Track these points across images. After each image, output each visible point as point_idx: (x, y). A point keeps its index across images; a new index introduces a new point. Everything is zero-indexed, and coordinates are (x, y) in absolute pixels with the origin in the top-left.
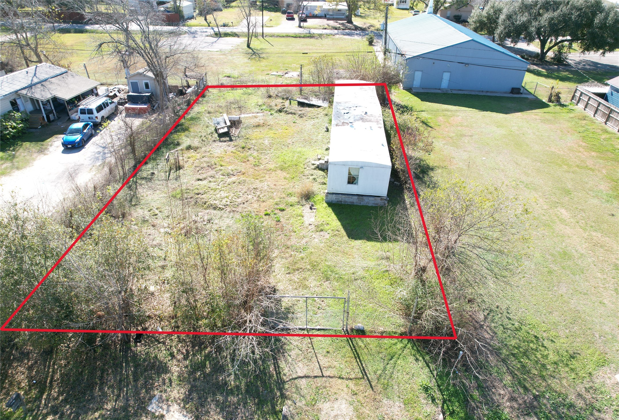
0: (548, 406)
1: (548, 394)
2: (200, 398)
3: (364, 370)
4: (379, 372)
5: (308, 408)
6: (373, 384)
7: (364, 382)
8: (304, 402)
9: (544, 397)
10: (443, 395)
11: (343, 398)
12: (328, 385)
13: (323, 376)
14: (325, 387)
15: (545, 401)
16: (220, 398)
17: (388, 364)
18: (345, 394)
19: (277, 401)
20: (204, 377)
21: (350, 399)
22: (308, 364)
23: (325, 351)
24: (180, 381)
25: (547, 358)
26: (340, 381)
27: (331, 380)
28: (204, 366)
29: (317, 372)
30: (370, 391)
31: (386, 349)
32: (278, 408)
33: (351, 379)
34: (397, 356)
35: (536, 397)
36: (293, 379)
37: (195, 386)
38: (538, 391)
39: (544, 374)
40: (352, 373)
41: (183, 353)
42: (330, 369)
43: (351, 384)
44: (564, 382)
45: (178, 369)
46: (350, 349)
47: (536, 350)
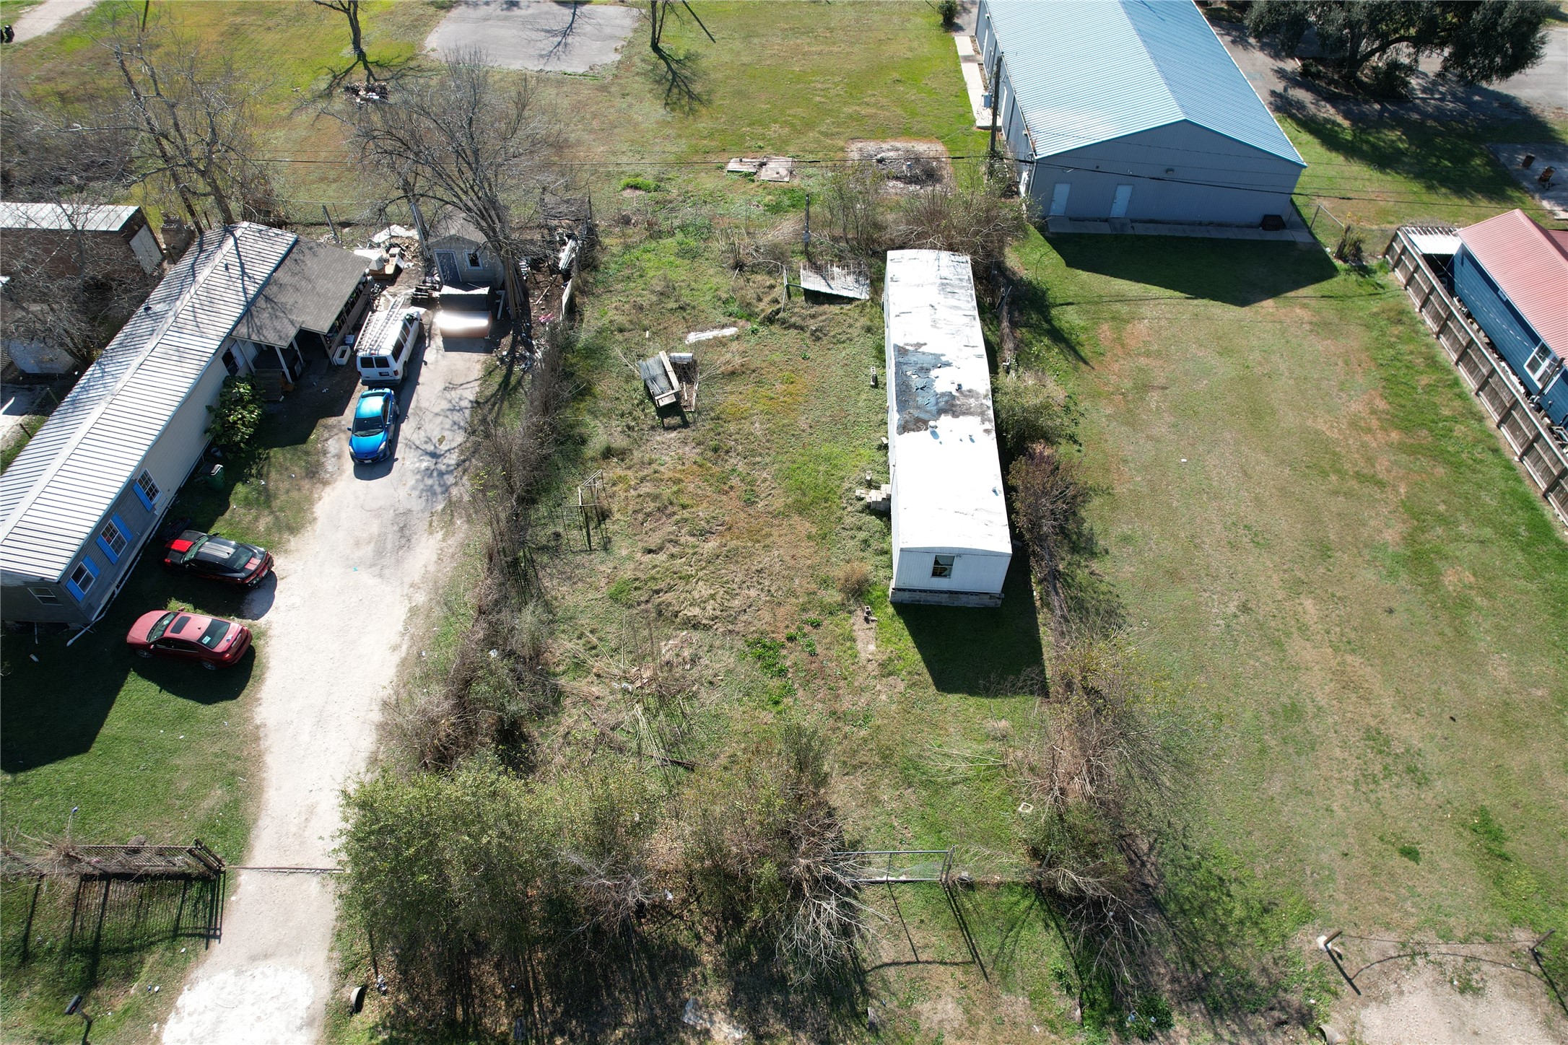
0: (1222, 987)
1: (1223, 971)
2: (750, 1000)
3: (974, 948)
4: (995, 951)
5: (902, 1012)
6: (988, 971)
7: (975, 968)
8: (896, 1003)
9: (1217, 975)
10: (1082, 979)
11: (948, 994)
12: (926, 975)
13: (918, 962)
14: (923, 979)
15: (1218, 981)
16: (777, 997)
17: (1007, 937)
18: (949, 988)
19: (858, 999)
20: (751, 969)
21: (958, 996)
22: (896, 942)
23: (917, 919)
24: (718, 977)
25: (1230, 916)
26: (942, 968)
27: (930, 967)
28: (749, 953)
29: (909, 957)
30: (983, 981)
31: (1004, 913)
32: (859, 1009)
33: (957, 964)
34: (1019, 923)
35: (1206, 976)
36: (877, 967)
37: (742, 984)
38: (1210, 967)
39: (1223, 940)
40: (958, 954)
41: (712, 933)
42: (928, 950)
43: (958, 972)
44: (1248, 951)
45: (710, 958)
46: (952, 914)
47: (1217, 902)
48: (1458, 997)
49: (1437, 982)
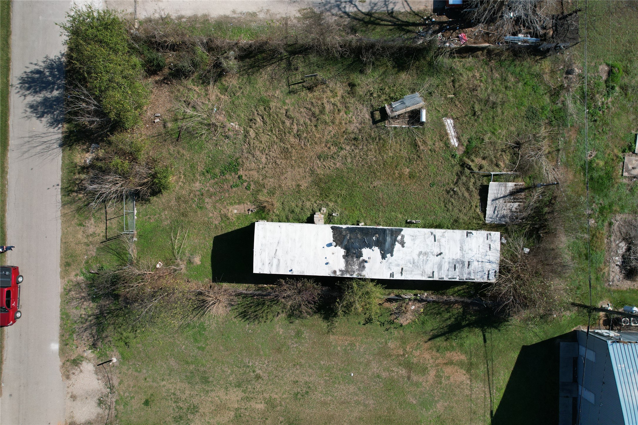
1: (107, 323)
3: (111, 240)
4: (110, 247)
5: (91, 214)
6: (104, 243)
7: (105, 239)
8: (94, 212)
10: (104, 275)
13: (106, 220)
14: (101, 222)
15: (104, 320)
18: (98, 230)
21: (96, 233)
22: (113, 213)
25: (124, 331)
26: (105, 228)
27: (105, 224)
29: (108, 218)
30: (101, 242)
33: (106, 233)
36: (106, 207)
38: (108, 319)
39: (116, 326)
40: (109, 234)
42: (110, 224)
44: (112, 333)
47: (128, 327)
48: (97, 397)
49: (102, 393)
